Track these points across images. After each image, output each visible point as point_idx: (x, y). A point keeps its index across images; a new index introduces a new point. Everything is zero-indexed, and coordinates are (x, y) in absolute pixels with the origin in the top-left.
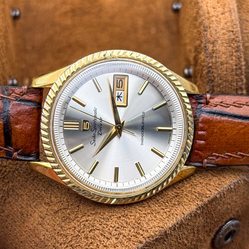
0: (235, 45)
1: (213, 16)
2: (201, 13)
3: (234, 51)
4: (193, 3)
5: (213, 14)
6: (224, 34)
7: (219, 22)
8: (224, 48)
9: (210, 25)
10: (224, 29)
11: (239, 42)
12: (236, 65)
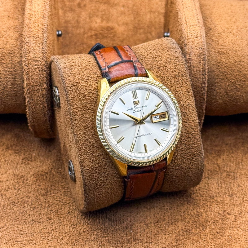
0: (203, 56)
1: (190, 38)
2: (183, 36)
3: (202, 60)
4: (178, 30)
5: (191, 37)
6: (196, 49)
7: (194, 42)
8: (196, 57)
9: (189, 43)
10: (197, 47)
11: (205, 55)
12: (202, 69)
